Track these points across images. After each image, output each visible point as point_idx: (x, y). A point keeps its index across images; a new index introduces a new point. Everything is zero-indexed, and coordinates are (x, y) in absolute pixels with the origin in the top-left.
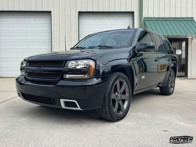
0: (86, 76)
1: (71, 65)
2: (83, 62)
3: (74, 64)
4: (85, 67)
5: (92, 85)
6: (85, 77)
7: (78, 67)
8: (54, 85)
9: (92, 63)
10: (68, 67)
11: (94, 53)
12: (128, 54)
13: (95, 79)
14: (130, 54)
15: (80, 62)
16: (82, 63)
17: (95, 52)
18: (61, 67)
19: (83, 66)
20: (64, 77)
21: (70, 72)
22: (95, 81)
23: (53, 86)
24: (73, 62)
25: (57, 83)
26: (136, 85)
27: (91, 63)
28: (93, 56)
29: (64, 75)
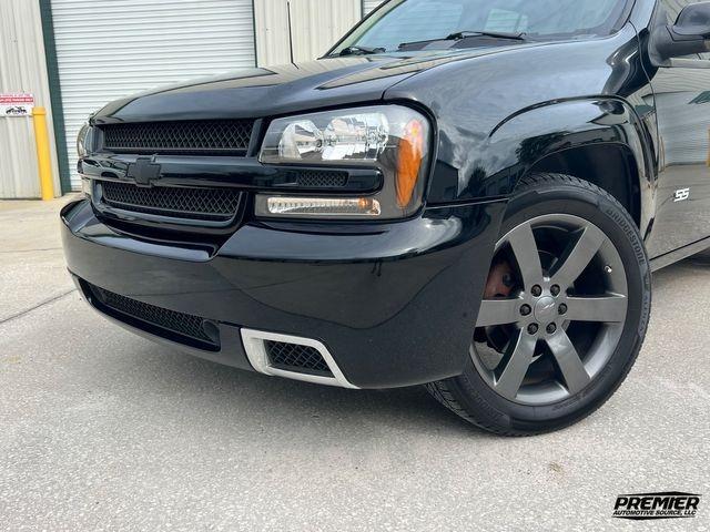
0: (376, 202)
1: (294, 139)
2: (356, 123)
3: (311, 134)
4: (371, 153)
5: (413, 254)
6: (370, 207)
7: (332, 154)
8: (210, 251)
9: (409, 128)
10: (277, 152)
11: (418, 71)
12: (608, 71)
13: (427, 224)
14: (618, 71)
15: (339, 123)
16: (351, 130)
17: (420, 66)
18: (243, 154)
19: (361, 148)
20: (259, 211)
21: (288, 181)
22: (428, 233)
23: (204, 256)
24: (306, 123)
25: (224, 238)
26: (649, 230)
27: (403, 125)
28: (412, 87)
29: (258, 198)
